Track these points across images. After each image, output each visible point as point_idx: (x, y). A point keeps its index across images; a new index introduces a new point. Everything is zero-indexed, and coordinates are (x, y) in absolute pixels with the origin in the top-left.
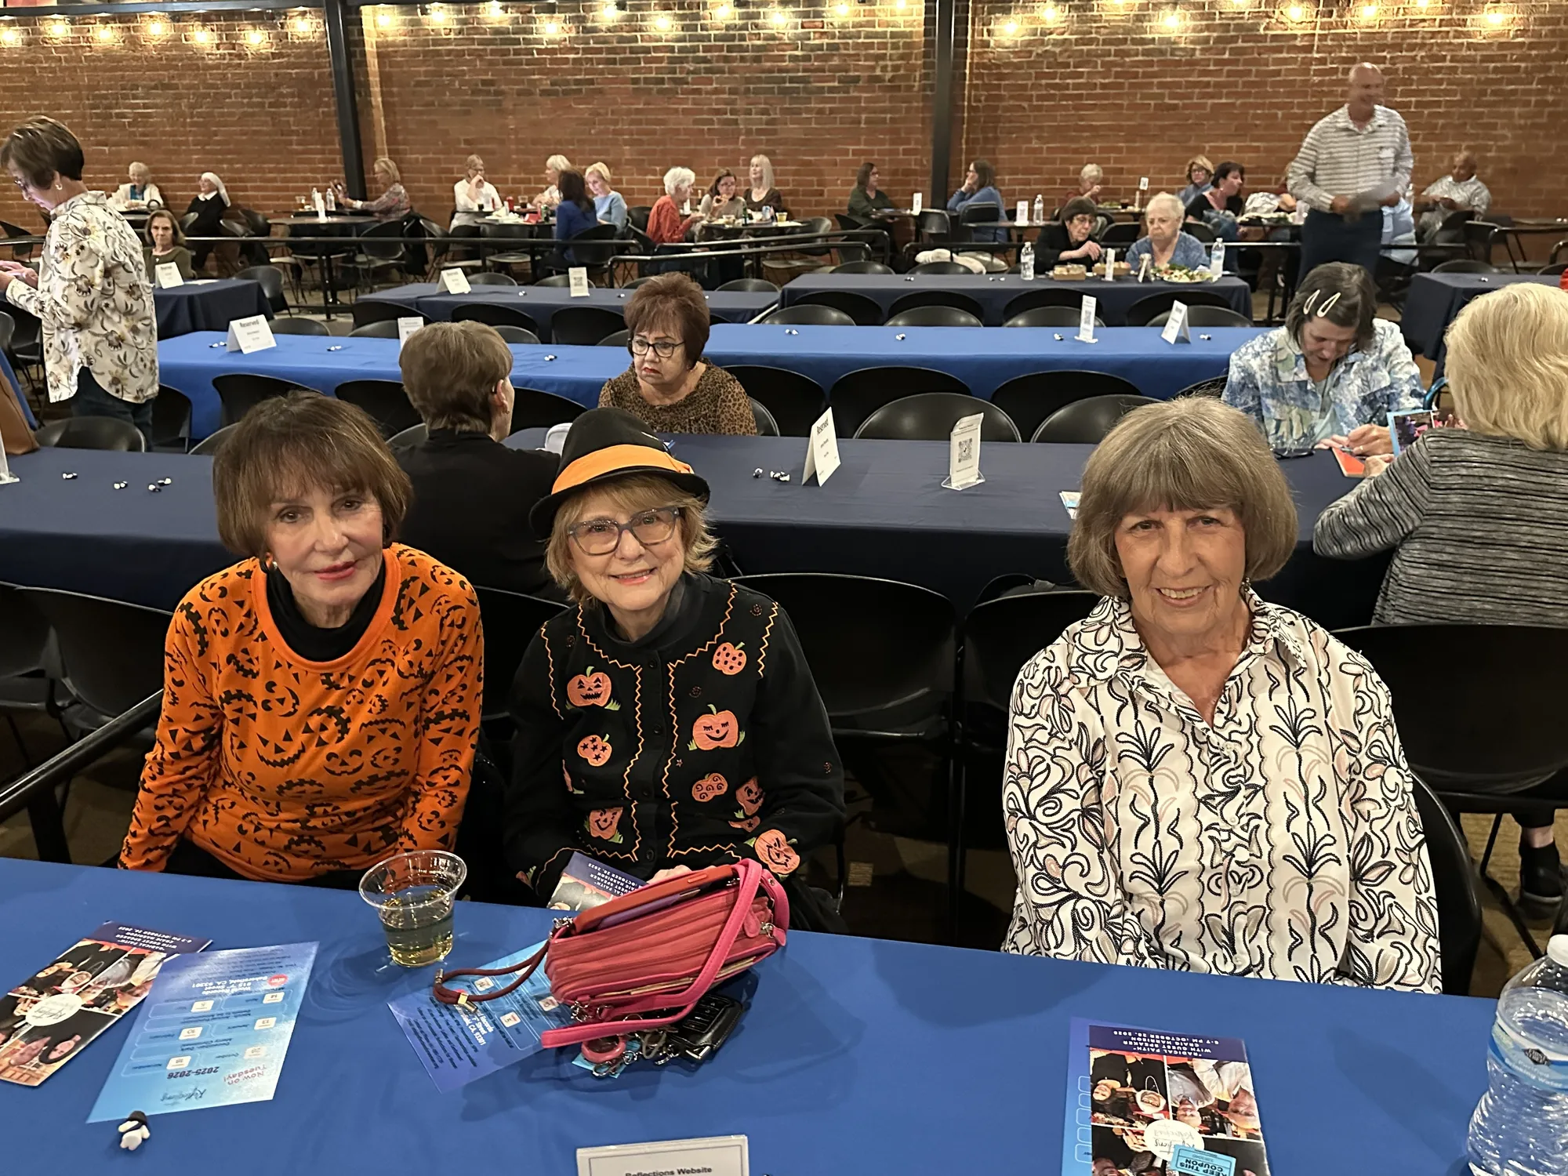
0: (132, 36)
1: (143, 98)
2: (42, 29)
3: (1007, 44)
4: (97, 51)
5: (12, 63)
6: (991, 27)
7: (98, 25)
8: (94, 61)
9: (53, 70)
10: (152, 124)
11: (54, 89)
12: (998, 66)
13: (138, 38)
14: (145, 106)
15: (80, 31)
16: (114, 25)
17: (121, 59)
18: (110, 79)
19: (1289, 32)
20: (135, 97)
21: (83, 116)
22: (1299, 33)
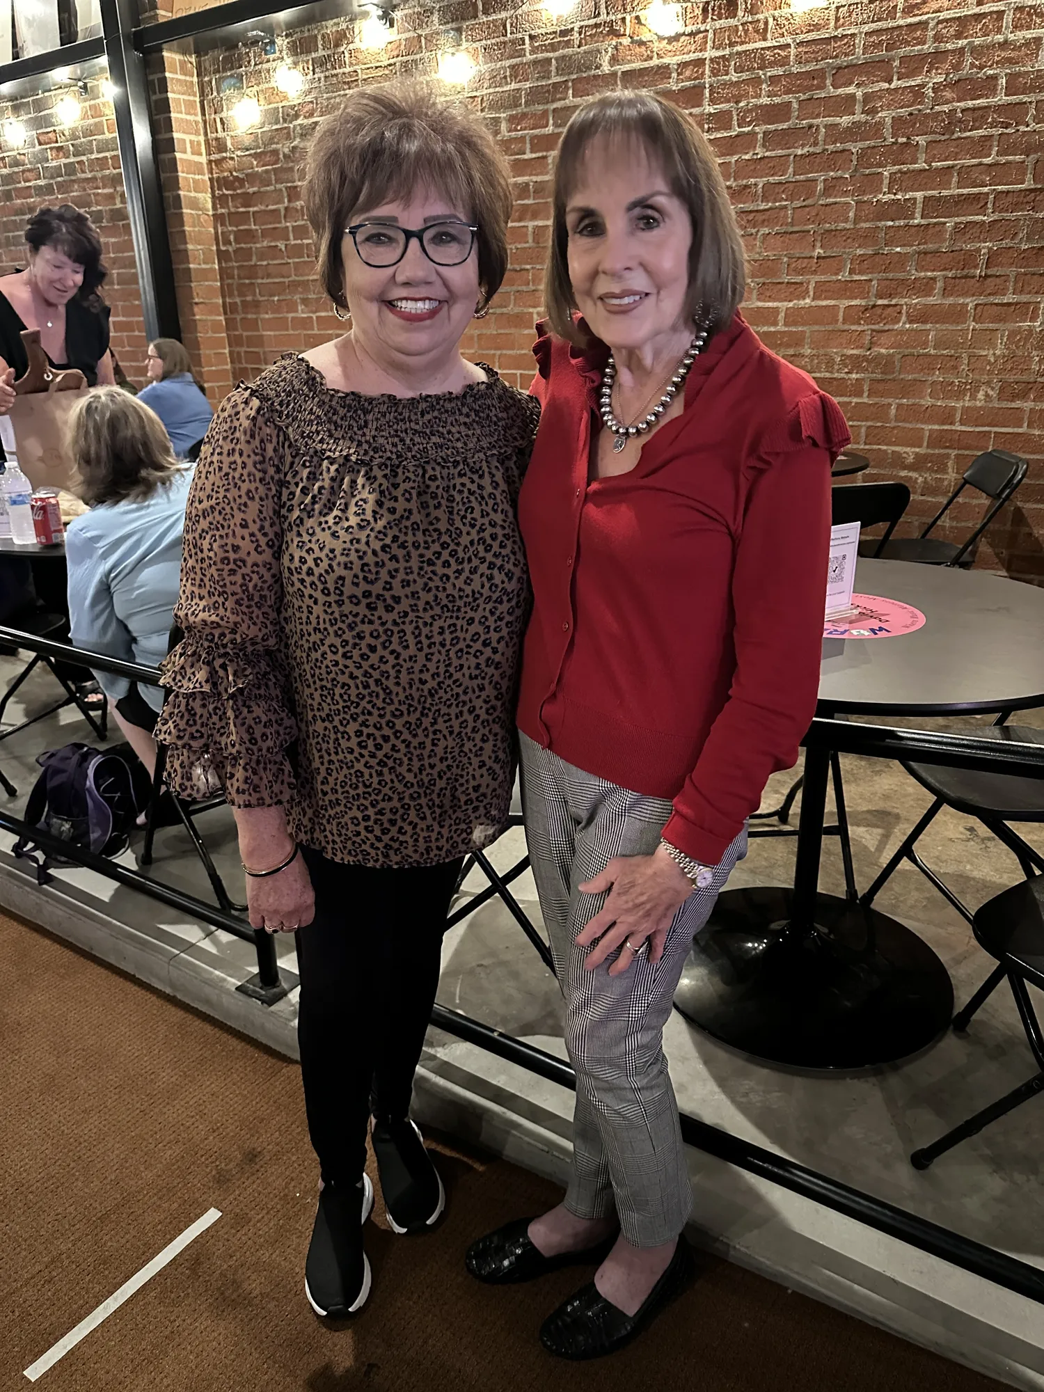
3: (247, 141)
6: (223, 115)
12: (241, 181)
19: (655, 62)
22: (671, 60)
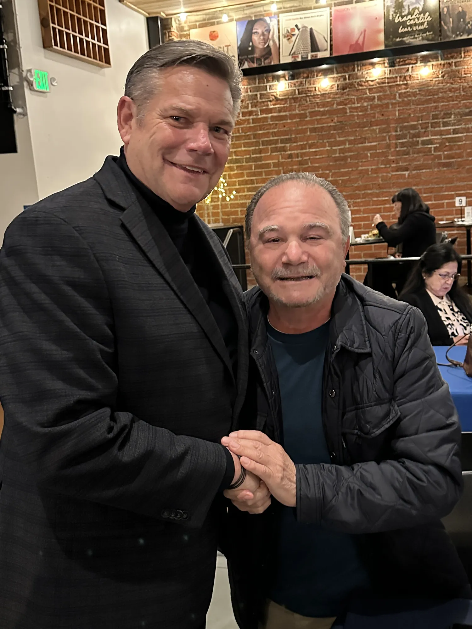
0: (452, 71)
1: (454, 124)
2: (359, 73)
4: (412, 87)
5: (324, 106)
7: (419, 64)
8: (409, 96)
9: (364, 109)
10: (459, 147)
11: (362, 125)
13: (458, 71)
14: (455, 132)
15: (397, 72)
16: (434, 63)
17: (437, 92)
18: (421, 111)
20: (445, 124)
21: (388, 146)
